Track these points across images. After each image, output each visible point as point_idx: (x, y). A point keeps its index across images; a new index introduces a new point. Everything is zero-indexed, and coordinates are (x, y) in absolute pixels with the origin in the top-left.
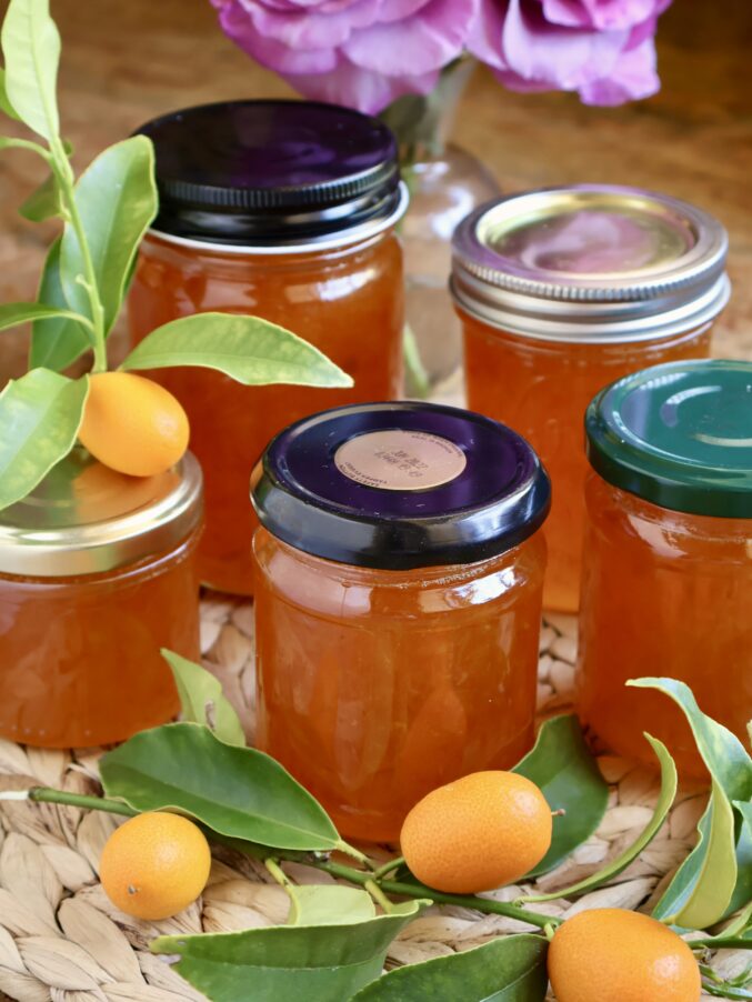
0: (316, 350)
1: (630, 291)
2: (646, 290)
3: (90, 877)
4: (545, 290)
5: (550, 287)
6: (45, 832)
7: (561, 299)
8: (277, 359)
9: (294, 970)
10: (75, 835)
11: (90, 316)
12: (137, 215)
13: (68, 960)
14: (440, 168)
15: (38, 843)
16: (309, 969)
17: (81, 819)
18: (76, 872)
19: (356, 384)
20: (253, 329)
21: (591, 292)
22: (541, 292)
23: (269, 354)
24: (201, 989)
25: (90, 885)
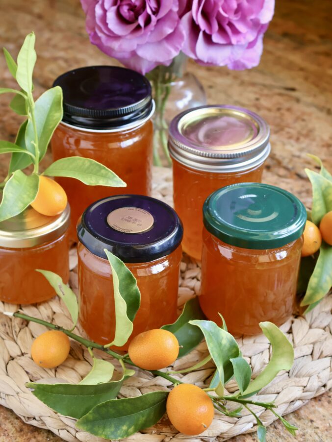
0: (114, 173)
1: (231, 155)
2: (236, 154)
3: (19, 353)
4: (200, 153)
5: (202, 152)
6: (7, 335)
7: (205, 157)
8: (99, 176)
9: (76, 396)
10: (17, 336)
11: (35, 154)
12: (55, 118)
13: (8, 384)
14: (181, 83)
15: (3, 339)
16: (82, 396)
17: (20, 331)
18: (15, 352)
19: (127, 186)
20: (91, 164)
21: (213, 155)
22: (199, 154)
23: (96, 173)
24: (41, 400)
25: (19, 356)
